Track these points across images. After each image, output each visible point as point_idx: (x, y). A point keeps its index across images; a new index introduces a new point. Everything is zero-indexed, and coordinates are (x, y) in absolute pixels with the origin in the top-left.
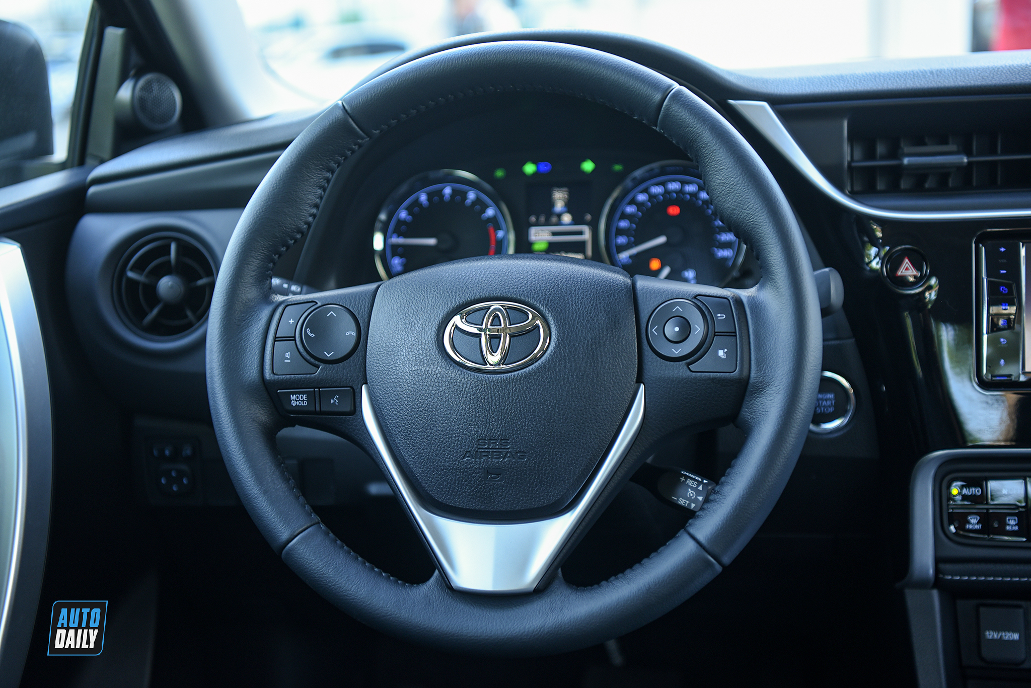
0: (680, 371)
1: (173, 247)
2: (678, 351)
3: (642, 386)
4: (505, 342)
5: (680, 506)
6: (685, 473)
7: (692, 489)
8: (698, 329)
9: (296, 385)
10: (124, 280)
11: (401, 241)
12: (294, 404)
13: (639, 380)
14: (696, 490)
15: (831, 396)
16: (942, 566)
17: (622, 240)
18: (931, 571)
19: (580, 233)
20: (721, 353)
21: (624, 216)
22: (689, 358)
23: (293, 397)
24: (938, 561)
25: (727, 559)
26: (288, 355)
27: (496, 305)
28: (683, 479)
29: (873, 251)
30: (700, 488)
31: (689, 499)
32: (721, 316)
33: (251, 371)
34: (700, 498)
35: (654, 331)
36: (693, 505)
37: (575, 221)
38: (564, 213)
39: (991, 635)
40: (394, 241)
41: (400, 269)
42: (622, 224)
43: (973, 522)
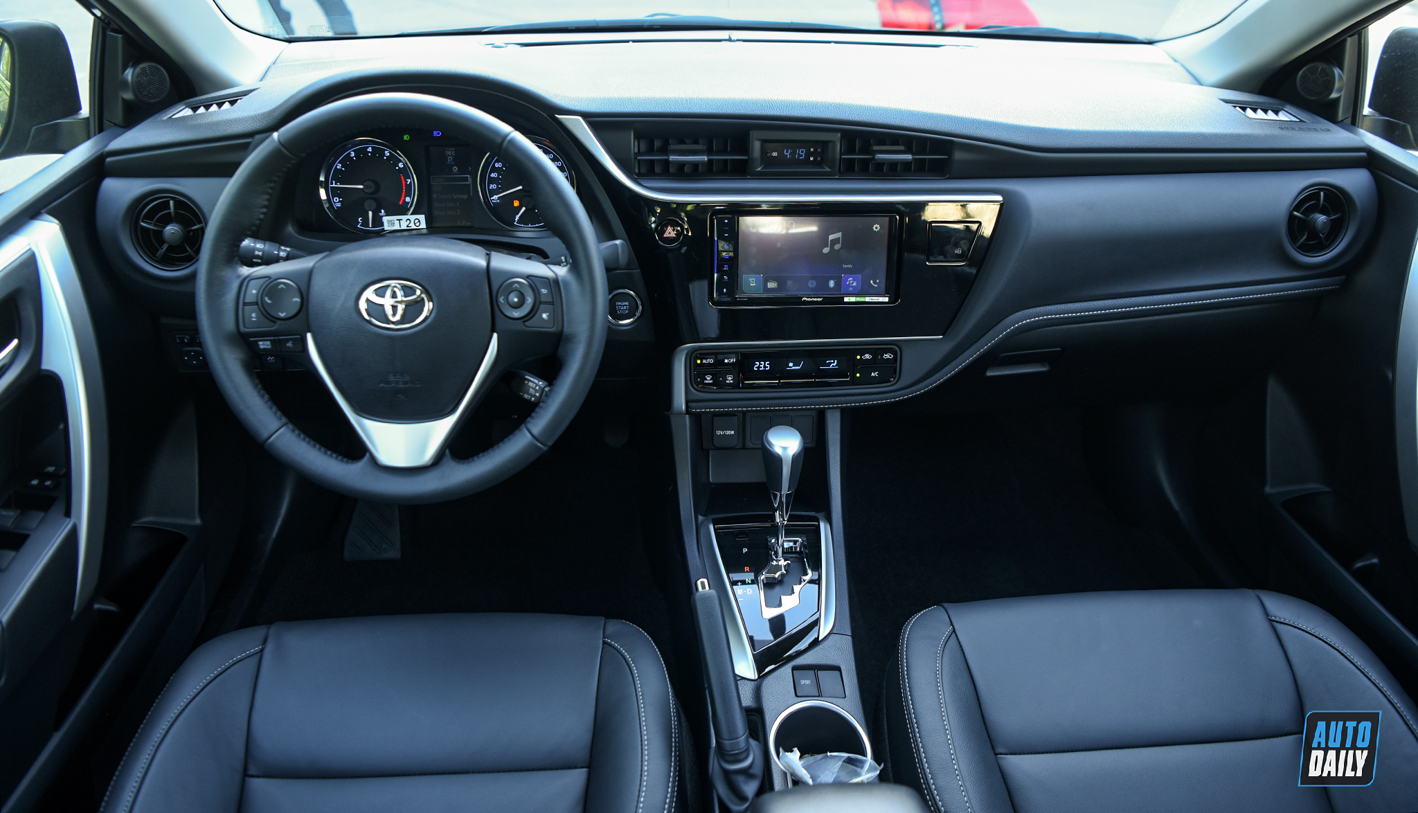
0: (519, 326)
1: (171, 202)
2: (516, 314)
3: (495, 335)
4: (401, 308)
5: (525, 399)
6: (529, 378)
7: (533, 388)
8: (530, 300)
9: (263, 335)
10: (139, 228)
11: (339, 185)
12: (262, 347)
13: (493, 330)
14: (534, 389)
15: (627, 303)
16: (690, 404)
17: (493, 186)
18: (684, 407)
19: (466, 179)
20: (545, 316)
21: (494, 170)
22: (524, 319)
23: (261, 343)
24: (687, 402)
25: (550, 443)
26: (254, 315)
27: (393, 283)
28: (526, 382)
29: (653, 219)
30: (537, 388)
31: (531, 394)
32: (544, 291)
33: (229, 323)
34: (537, 394)
35: (501, 300)
36: (533, 399)
37: (461, 171)
38: (453, 166)
39: (719, 433)
40: (334, 185)
41: (339, 205)
42: (492, 175)
43: (708, 378)
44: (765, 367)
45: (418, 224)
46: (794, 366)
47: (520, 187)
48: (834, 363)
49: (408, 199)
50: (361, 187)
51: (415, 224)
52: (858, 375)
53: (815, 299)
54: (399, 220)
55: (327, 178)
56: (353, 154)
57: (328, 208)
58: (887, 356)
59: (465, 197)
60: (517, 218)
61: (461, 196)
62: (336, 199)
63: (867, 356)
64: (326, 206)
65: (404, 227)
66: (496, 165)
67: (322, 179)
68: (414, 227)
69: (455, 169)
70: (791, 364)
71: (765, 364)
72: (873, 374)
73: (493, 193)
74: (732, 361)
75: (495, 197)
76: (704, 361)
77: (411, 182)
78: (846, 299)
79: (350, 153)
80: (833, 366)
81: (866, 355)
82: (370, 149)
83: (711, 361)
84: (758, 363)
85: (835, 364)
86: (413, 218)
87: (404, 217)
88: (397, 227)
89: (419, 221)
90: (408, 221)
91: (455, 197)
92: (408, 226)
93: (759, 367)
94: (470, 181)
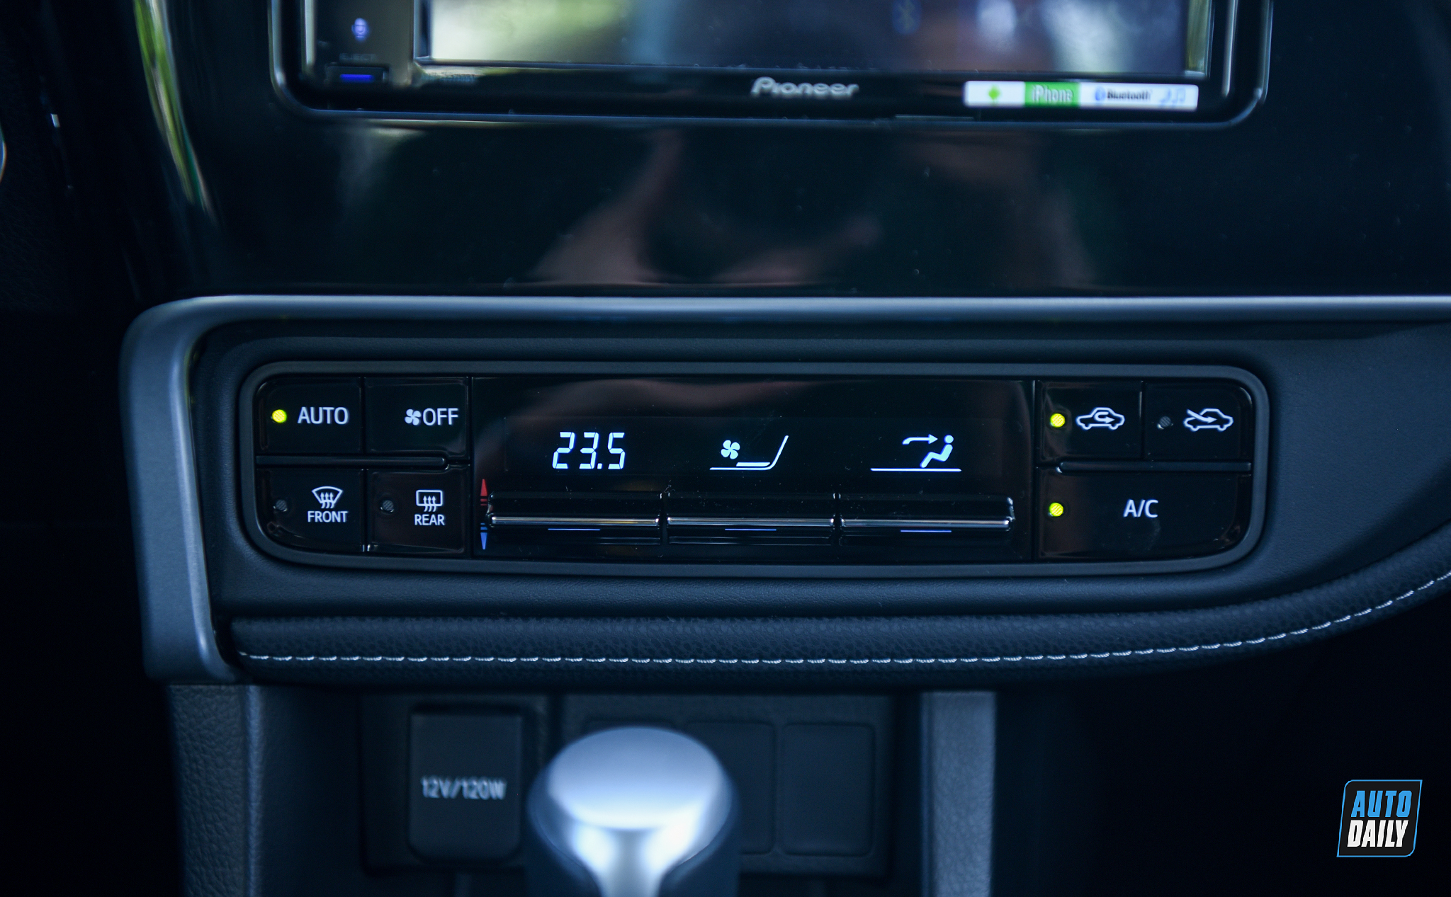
39: (436, 787)
43: (327, 500)
44: (604, 456)
46: (743, 456)
48: (938, 447)
52: (1056, 510)
53: (819, 90)
58: (1201, 419)
63: (1103, 417)
70: (730, 449)
71: (604, 441)
72: (1130, 508)
74: (438, 417)
76: (305, 415)
78: (978, 94)
80: (933, 463)
81: (1096, 413)
83: (338, 415)
84: (571, 436)
85: (944, 456)
93: (575, 458)
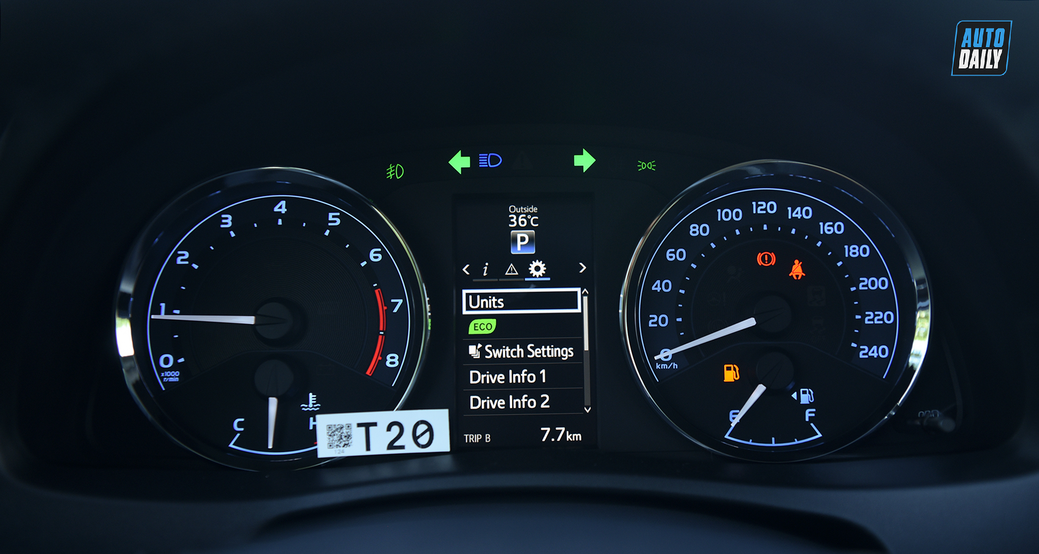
11: (177, 316)
17: (657, 320)
19: (570, 300)
38: (531, 258)
40: (163, 316)
41: (174, 377)
42: (657, 287)
45: (424, 440)
47: (751, 322)
49: (392, 360)
50: (250, 320)
51: (415, 438)
54: (367, 426)
55: (142, 288)
56: (228, 221)
57: (137, 385)
59: (567, 353)
60: (735, 419)
61: (553, 352)
62: (167, 360)
64: (131, 378)
65: (379, 448)
66: (670, 256)
67: (127, 287)
68: (411, 448)
69: (537, 269)
73: (658, 339)
75: (666, 354)
77: (404, 304)
79: (218, 219)
82: (281, 208)
86: (409, 418)
87: (382, 418)
88: (357, 449)
89: (430, 429)
90: (396, 430)
91: (535, 353)
92: (391, 446)
94: (582, 306)
